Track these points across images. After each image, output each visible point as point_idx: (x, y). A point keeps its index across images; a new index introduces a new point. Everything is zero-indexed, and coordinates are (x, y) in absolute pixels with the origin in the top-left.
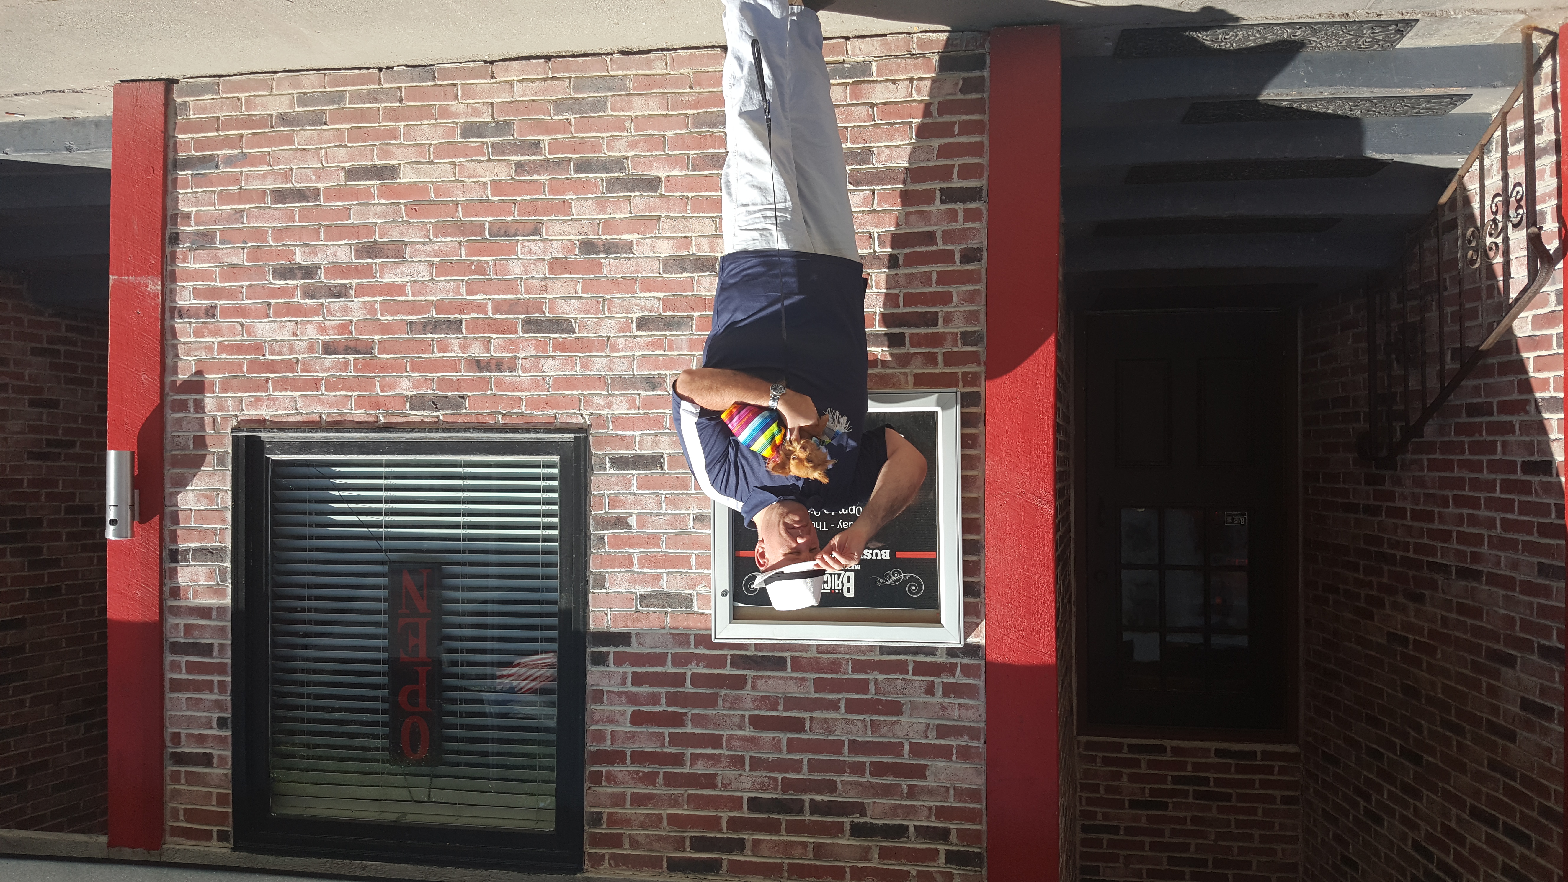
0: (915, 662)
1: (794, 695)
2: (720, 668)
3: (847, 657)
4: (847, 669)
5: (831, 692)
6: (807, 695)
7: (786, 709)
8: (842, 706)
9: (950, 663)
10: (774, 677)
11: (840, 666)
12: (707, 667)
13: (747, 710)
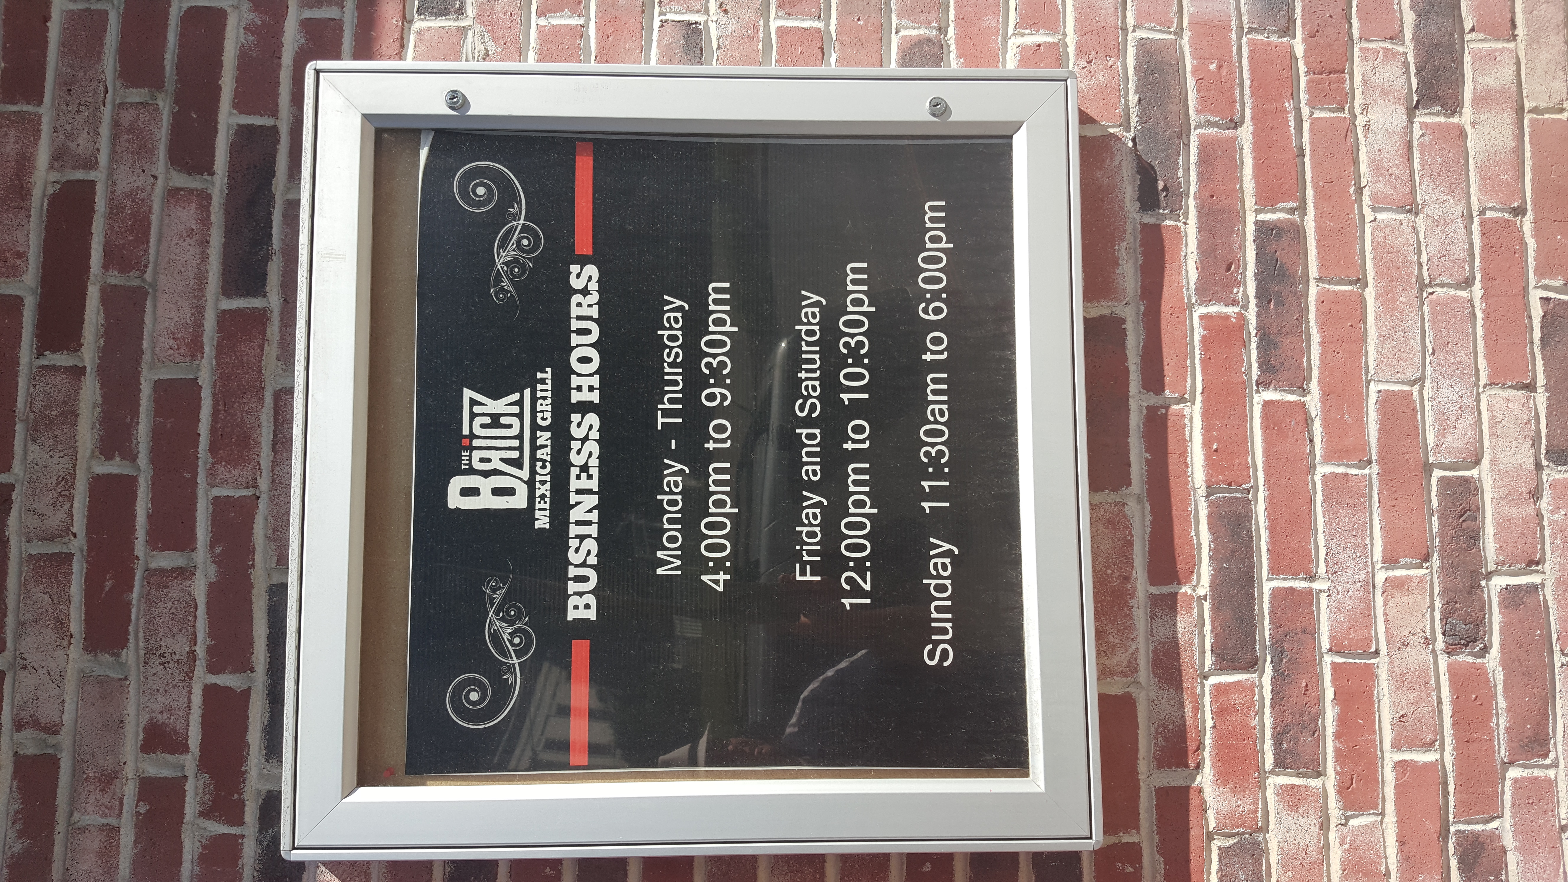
0: (247, 693)
1: (148, 320)
2: (236, 93)
3: (264, 483)
4: (224, 483)
5: (157, 435)
6: (147, 357)
7: (109, 295)
8: (115, 467)
9: (242, 804)
10: (204, 257)
11: (236, 461)
12: (243, 56)
13: (110, 175)
